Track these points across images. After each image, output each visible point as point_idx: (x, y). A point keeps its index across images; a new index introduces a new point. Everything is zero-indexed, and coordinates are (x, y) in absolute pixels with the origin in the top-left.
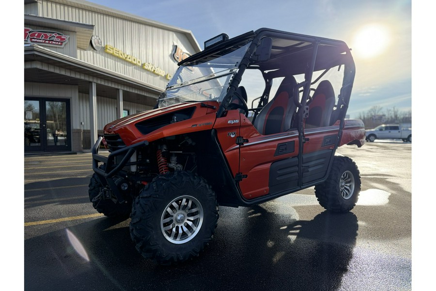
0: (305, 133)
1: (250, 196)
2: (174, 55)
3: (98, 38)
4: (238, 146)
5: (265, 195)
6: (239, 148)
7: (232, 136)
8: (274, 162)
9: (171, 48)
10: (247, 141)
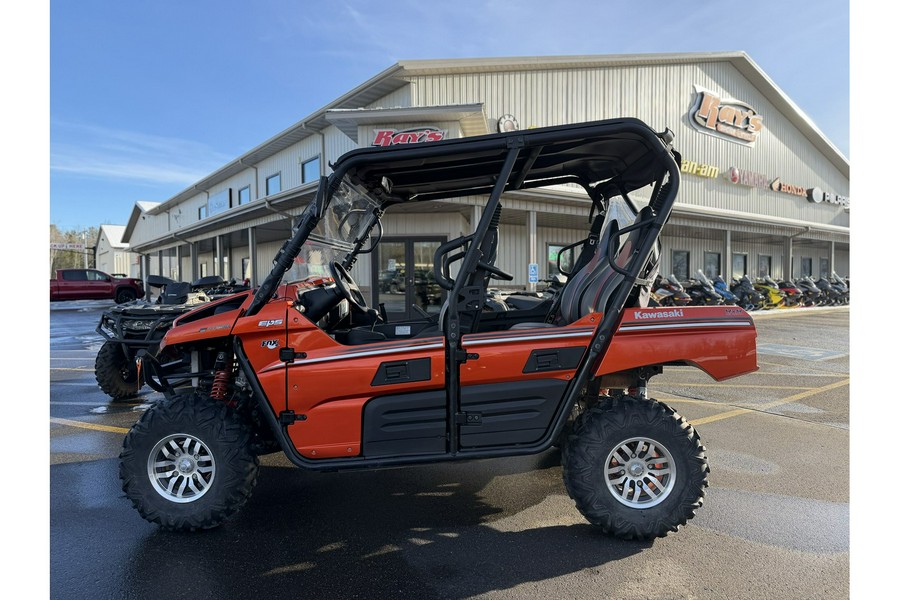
0: (464, 343)
1: (314, 453)
2: (694, 115)
3: (512, 119)
4: (283, 364)
5: (349, 457)
6: (286, 367)
7: (270, 347)
8: (375, 396)
9: (686, 100)
10: (304, 356)
